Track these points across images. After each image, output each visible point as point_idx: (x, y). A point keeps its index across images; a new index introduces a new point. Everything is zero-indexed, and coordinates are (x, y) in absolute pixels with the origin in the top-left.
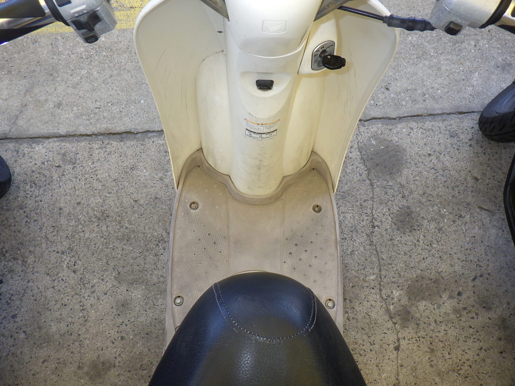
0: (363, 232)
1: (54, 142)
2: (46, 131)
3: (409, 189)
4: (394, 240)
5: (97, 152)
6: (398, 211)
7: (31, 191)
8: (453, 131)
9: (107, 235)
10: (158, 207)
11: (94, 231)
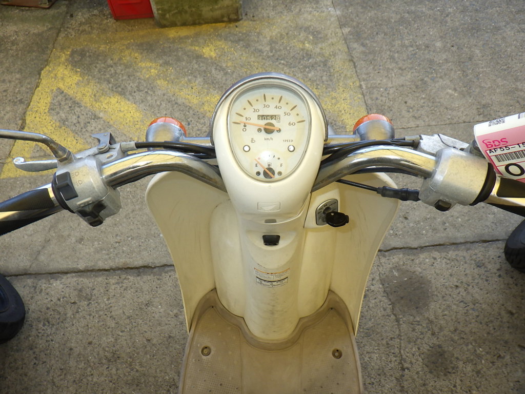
0: (391, 376)
1: (73, 277)
2: (65, 266)
3: (439, 326)
4: (427, 385)
5: (113, 287)
6: (429, 350)
7: (43, 330)
8: (479, 261)
9: (116, 379)
10: (172, 347)
11: (103, 374)
